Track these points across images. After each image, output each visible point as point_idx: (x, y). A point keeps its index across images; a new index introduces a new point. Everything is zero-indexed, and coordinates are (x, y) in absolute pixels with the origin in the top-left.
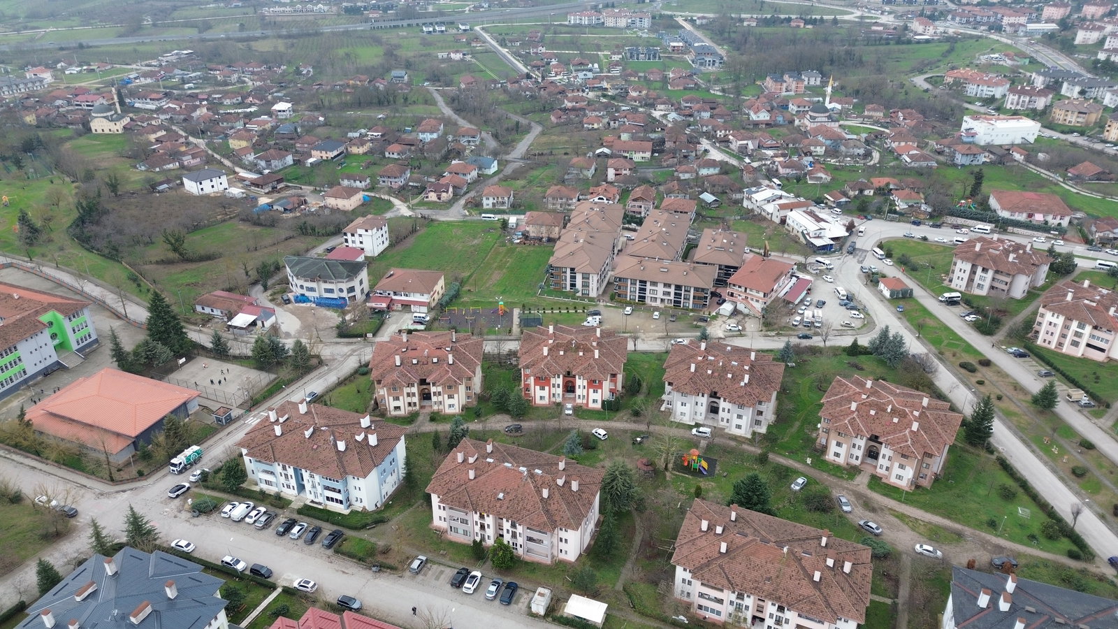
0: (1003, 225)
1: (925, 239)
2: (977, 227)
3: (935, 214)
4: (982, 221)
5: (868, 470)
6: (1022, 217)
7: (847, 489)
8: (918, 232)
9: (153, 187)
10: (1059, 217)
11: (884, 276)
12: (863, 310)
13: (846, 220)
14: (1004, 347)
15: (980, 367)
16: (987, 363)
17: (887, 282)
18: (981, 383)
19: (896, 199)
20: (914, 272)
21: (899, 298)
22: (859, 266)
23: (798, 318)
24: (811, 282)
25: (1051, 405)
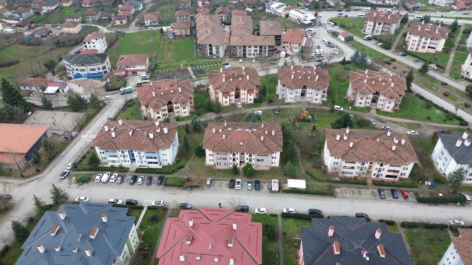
0: (374, 7)
1: (346, 16)
2: (365, 9)
3: (347, 6)
4: (365, 6)
5: (374, 107)
7: (369, 116)
8: (343, 14)
10: (394, 1)
11: (338, 33)
12: (337, 47)
13: (314, 13)
14: (396, 53)
15: (391, 62)
16: (394, 60)
17: (342, 34)
18: (395, 68)
19: (329, 1)
20: (348, 30)
21: (349, 40)
22: (326, 30)
23: (314, 54)
24: (311, 38)
25: (427, 71)
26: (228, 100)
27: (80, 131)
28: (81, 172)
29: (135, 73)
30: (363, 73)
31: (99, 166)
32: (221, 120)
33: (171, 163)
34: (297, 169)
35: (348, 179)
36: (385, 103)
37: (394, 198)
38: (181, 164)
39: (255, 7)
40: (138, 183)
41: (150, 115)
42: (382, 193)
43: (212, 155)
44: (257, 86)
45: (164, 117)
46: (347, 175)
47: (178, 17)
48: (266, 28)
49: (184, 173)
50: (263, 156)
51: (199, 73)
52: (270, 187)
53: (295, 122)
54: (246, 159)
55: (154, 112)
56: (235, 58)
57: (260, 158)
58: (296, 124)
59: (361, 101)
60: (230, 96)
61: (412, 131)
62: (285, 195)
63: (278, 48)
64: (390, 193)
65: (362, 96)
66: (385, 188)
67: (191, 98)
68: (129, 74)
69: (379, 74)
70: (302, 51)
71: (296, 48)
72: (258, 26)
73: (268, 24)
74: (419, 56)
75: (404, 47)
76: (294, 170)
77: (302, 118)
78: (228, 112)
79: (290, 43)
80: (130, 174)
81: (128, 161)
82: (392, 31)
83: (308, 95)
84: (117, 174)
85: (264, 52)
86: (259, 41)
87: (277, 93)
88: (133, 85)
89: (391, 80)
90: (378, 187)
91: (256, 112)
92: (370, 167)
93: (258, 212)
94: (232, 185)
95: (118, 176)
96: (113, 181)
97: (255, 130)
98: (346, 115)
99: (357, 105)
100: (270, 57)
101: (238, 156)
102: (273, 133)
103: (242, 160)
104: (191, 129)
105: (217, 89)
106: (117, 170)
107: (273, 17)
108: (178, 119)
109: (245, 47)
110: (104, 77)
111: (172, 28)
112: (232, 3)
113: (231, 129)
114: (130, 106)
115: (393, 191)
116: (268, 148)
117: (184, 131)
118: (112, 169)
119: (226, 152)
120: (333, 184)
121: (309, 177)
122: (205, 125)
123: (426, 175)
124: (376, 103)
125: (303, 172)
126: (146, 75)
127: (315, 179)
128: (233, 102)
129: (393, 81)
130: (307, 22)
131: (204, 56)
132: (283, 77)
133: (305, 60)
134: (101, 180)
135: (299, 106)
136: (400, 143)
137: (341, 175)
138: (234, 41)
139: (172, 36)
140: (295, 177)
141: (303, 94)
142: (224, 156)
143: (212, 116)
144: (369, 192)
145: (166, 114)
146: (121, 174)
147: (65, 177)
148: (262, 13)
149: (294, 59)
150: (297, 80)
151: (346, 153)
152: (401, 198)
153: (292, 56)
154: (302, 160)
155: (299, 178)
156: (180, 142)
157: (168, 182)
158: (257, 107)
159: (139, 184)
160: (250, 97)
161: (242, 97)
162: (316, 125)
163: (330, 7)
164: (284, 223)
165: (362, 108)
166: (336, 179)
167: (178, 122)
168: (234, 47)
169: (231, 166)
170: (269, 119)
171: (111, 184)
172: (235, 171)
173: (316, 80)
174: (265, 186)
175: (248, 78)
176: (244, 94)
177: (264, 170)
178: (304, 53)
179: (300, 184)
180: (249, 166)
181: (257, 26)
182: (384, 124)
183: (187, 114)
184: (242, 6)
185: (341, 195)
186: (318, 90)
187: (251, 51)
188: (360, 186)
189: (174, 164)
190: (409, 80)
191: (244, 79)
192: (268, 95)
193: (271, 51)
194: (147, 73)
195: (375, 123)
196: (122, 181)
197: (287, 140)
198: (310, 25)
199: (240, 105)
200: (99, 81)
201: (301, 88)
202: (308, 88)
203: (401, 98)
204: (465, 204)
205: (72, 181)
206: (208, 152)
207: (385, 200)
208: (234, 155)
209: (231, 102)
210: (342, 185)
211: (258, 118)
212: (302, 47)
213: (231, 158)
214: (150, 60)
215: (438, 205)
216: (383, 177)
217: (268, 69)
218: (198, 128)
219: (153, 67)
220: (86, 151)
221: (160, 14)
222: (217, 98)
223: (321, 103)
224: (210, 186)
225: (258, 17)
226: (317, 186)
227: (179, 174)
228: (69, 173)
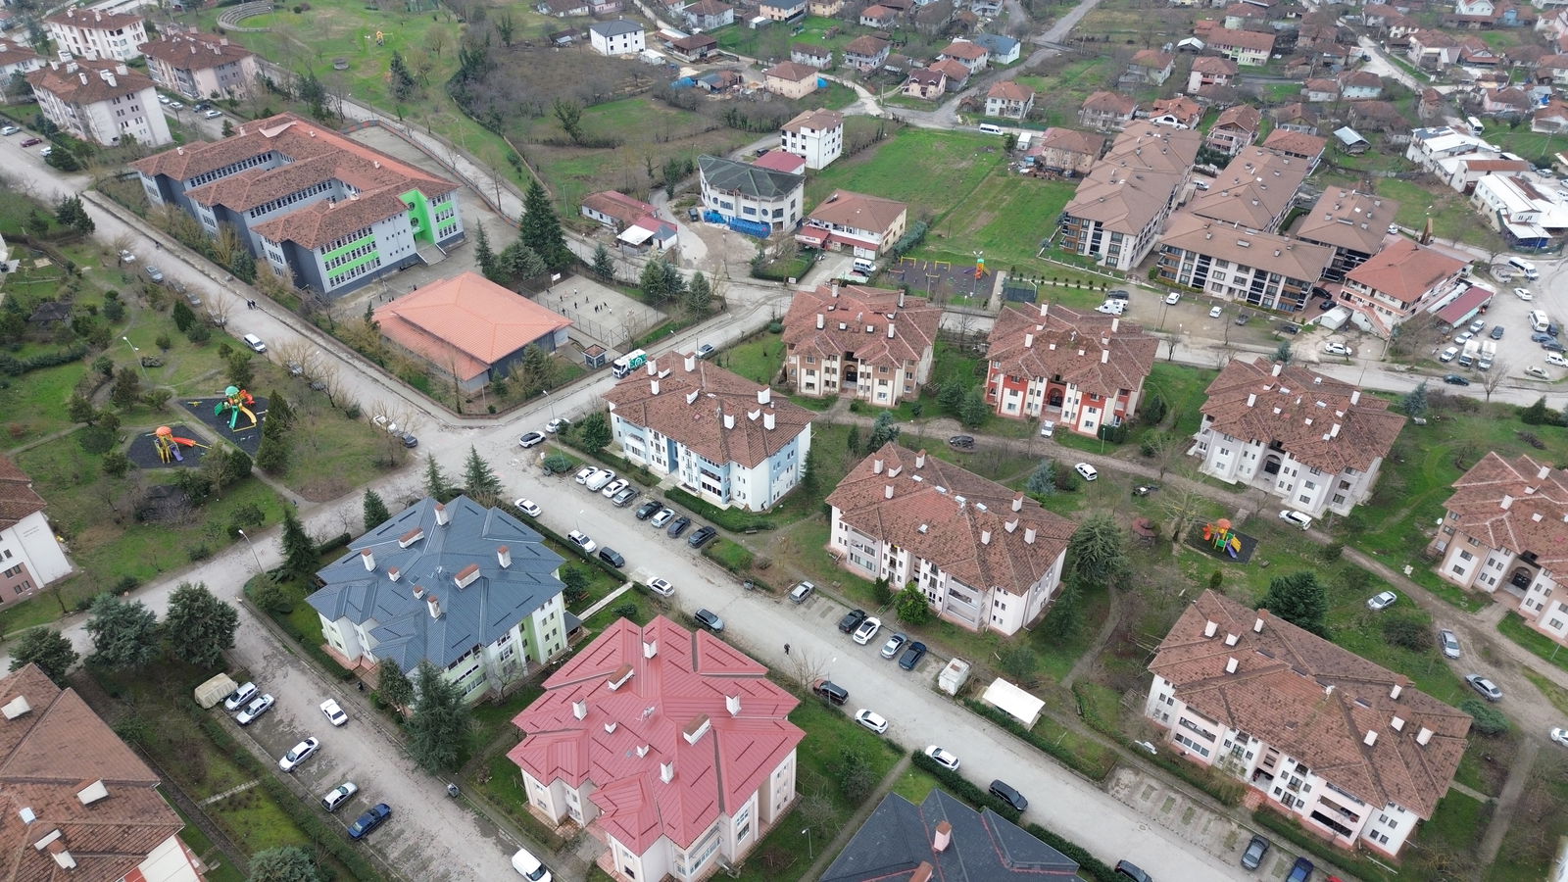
9: (553, 38)
28: (566, 448)
31: (604, 448)
33: (751, 508)
35: (1188, 762)
40: (653, 522)
43: (845, 529)
46: (1188, 751)
49: (764, 545)
50: (972, 588)
57: (959, 588)
62: (966, 714)
76: (1028, 660)
80: (653, 492)
81: (662, 463)
84: (625, 483)
92: (1267, 760)
94: (853, 624)
95: (625, 487)
96: (610, 494)
101: (903, 557)
106: (631, 473)
116: (987, 570)
118: (626, 467)
119: (875, 534)
120: (1126, 754)
121: (1073, 703)
127: (1082, 715)
134: (587, 481)
137: (1167, 740)
140: (1028, 684)
142: (871, 544)
146: (636, 486)
147: (530, 446)
155: (1040, 693)
157: (717, 549)
159: (656, 524)
166: (1148, 744)
169: (881, 576)
171: (604, 499)
172: (881, 593)
174: (930, 669)
177: (961, 627)
179: (1024, 706)
196: (626, 503)
205: (538, 459)
206: (837, 516)
208: (894, 550)
210: (1153, 770)
213: (885, 557)
216: (1305, 813)
224: (801, 602)
227: (751, 543)
228: (543, 439)
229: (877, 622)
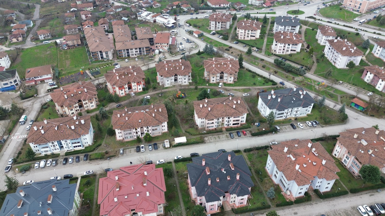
0: (214, 9)
2: (208, 12)
3: (196, 10)
4: (209, 9)
5: (222, 82)
6: (218, 6)
8: (194, 16)
10: (226, 4)
11: (193, 31)
12: (193, 42)
13: (174, 17)
14: (232, 42)
15: (230, 49)
16: (231, 47)
17: (196, 32)
18: (232, 53)
19: (183, 8)
20: (200, 28)
21: (201, 36)
22: (184, 30)
23: (179, 49)
24: (175, 38)
25: (251, 53)
26: (123, 92)
27: (10, 135)
28: (21, 164)
29: (42, 81)
30: (212, 60)
31: (35, 156)
32: (121, 107)
33: (91, 144)
34: (179, 130)
35: (211, 130)
36: (228, 78)
37: (239, 136)
38: (98, 143)
39: (129, 16)
40: (69, 163)
41: (65, 112)
42: (232, 135)
43: (121, 133)
44: (143, 79)
45: (77, 112)
46: (210, 128)
47: (67, 31)
48: (141, 34)
49: (102, 149)
50: (156, 126)
51: (96, 74)
52: (164, 145)
53: (173, 100)
54: (145, 131)
55: (68, 109)
56: (121, 59)
57: (154, 128)
58: (174, 101)
59: (213, 79)
60: (125, 88)
61: (245, 94)
62: (174, 149)
63: (153, 47)
64: (236, 134)
65: (213, 76)
66: (233, 131)
67: (95, 95)
68: (37, 83)
69: (221, 60)
70: (170, 49)
71: (165, 47)
72: (135, 31)
73: (142, 30)
74: (246, 43)
75: (236, 38)
76: (178, 131)
77: (178, 97)
78: (126, 100)
79: (161, 44)
80: (61, 157)
81: (58, 149)
82: (228, 27)
83: (179, 80)
84: (51, 160)
85: (143, 52)
86: (137, 43)
87: (158, 81)
88: (44, 91)
89: (229, 63)
90: (229, 132)
91: (145, 97)
92: (223, 121)
93: (158, 163)
94: (138, 150)
95: (52, 161)
96: (50, 165)
97: (148, 110)
98: (204, 91)
99: (211, 82)
100: (148, 55)
101: (139, 130)
102: (160, 110)
103: (143, 132)
104: (100, 117)
105: (114, 85)
106: (50, 157)
107: (144, 23)
108: (88, 112)
109: (128, 49)
110: (16, 89)
111: (64, 40)
112: (110, 14)
113: (130, 113)
114: (46, 108)
115: (238, 133)
116: (158, 121)
117: (95, 120)
118: (46, 157)
119: (130, 128)
120: (203, 136)
121: (188, 134)
122: (111, 112)
123: (255, 119)
124: (223, 79)
125: (184, 132)
126: (53, 82)
127: (191, 135)
128: (127, 92)
129: (230, 63)
130: (170, 26)
131: (97, 60)
132: (160, 70)
133: (173, 55)
134: (39, 166)
135: (174, 89)
136: (238, 103)
137: (206, 129)
138: (119, 46)
139: (66, 46)
140: (179, 136)
141: (176, 80)
142: (129, 132)
143: (114, 105)
144: (224, 136)
145: (78, 110)
146: (54, 159)
147: (9, 170)
148: (135, 21)
149: (165, 55)
150: (170, 70)
151: (207, 115)
152: (243, 136)
153: (164, 52)
154: (182, 124)
155: (182, 136)
156: (94, 128)
157: (92, 157)
158: (145, 93)
159: (71, 163)
160: (139, 87)
161: (133, 88)
162: (187, 99)
163: (185, 12)
164: (176, 166)
165: (214, 84)
166: (204, 132)
167: (89, 114)
168: (119, 51)
169: (135, 137)
170: (156, 101)
171: (48, 167)
172: (139, 140)
173: (182, 69)
174: (161, 146)
175: (135, 74)
176: (134, 86)
177: (158, 136)
178: (172, 50)
179: (183, 140)
180: (148, 135)
181: (133, 32)
182: (229, 92)
183: (95, 107)
184: (119, 16)
185: (208, 141)
186: (185, 76)
187: (133, 53)
188: (219, 133)
189: (93, 144)
190: (241, 60)
191: (132, 75)
192: (152, 84)
193: (148, 50)
194: (53, 80)
195: (223, 92)
196: (57, 164)
197: (170, 113)
198: (172, 27)
199: (133, 94)
200: (14, 93)
201: (174, 76)
202: (178, 76)
203: (237, 74)
204: (277, 132)
205: (16, 172)
206: (117, 131)
207: (234, 139)
208: (136, 129)
209: (126, 93)
210: (208, 135)
211: (148, 101)
212: (170, 45)
213: (134, 132)
214: (53, 69)
215: (263, 136)
216: (232, 125)
217: (148, 64)
218: (105, 116)
219: (57, 74)
220: (20, 148)
221: (51, 29)
222: (115, 92)
223: (189, 84)
224: (123, 154)
225: (133, 24)
226: (194, 138)
227: (99, 150)
228: (11, 166)
229: (143, 146)
